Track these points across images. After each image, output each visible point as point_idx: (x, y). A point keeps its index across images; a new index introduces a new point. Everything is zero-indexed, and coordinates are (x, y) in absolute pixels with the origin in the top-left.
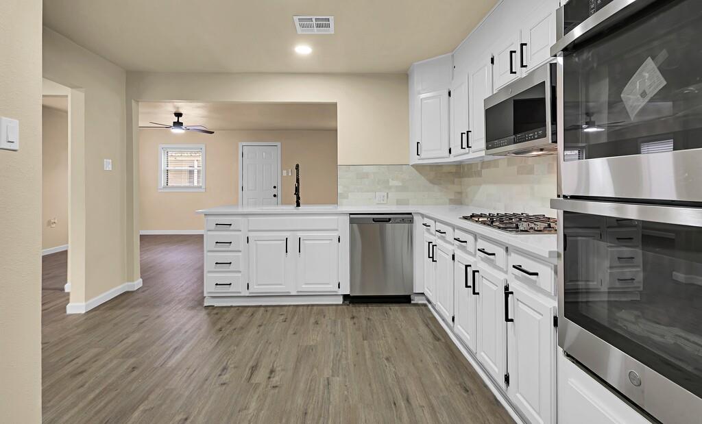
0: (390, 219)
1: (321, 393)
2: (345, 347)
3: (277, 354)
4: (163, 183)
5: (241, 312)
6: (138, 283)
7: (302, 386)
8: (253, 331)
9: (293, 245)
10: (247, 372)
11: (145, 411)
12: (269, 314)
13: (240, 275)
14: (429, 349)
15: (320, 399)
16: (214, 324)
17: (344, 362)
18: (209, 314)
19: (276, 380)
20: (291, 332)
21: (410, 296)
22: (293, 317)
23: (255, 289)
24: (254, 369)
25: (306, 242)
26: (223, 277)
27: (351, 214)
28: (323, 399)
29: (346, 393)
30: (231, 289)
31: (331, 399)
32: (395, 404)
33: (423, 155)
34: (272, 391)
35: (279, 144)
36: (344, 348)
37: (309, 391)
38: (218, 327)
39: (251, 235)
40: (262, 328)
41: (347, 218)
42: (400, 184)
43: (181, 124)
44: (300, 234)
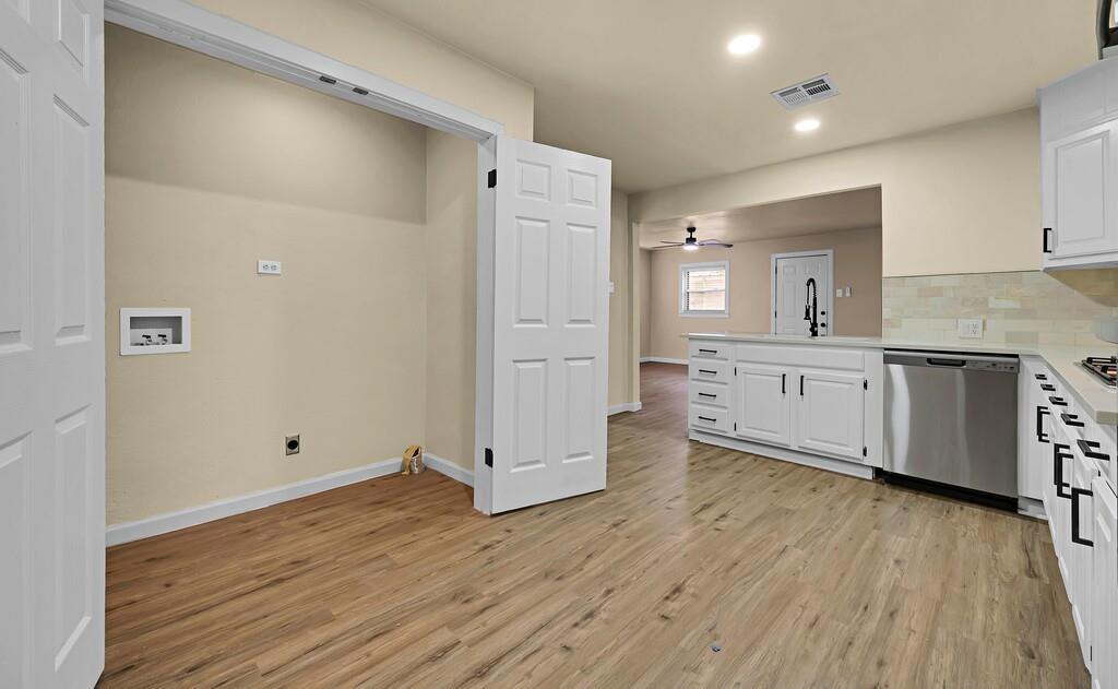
0: (964, 363)
1: (767, 555)
2: (837, 526)
3: (739, 503)
4: (683, 307)
5: (726, 454)
6: (637, 405)
7: (749, 540)
8: (725, 476)
9: (793, 385)
10: (698, 506)
11: (598, 503)
12: (756, 464)
13: (726, 411)
14: (997, 581)
15: (762, 560)
16: (690, 457)
17: (822, 540)
18: (691, 447)
19: (722, 524)
20: (773, 487)
21: (1017, 500)
22: (784, 476)
23: (743, 431)
24: (705, 507)
25: (812, 382)
26: (708, 411)
27: (886, 349)
28: (766, 560)
29: (800, 568)
30: (717, 426)
31: (776, 565)
32: (866, 608)
33: (1058, 252)
34: (713, 532)
35: (830, 252)
36: (833, 527)
37: (755, 547)
38: (692, 461)
39: (739, 365)
40: (738, 475)
41: (880, 355)
42: (1018, 306)
43: (695, 240)
44: (803, 371)
